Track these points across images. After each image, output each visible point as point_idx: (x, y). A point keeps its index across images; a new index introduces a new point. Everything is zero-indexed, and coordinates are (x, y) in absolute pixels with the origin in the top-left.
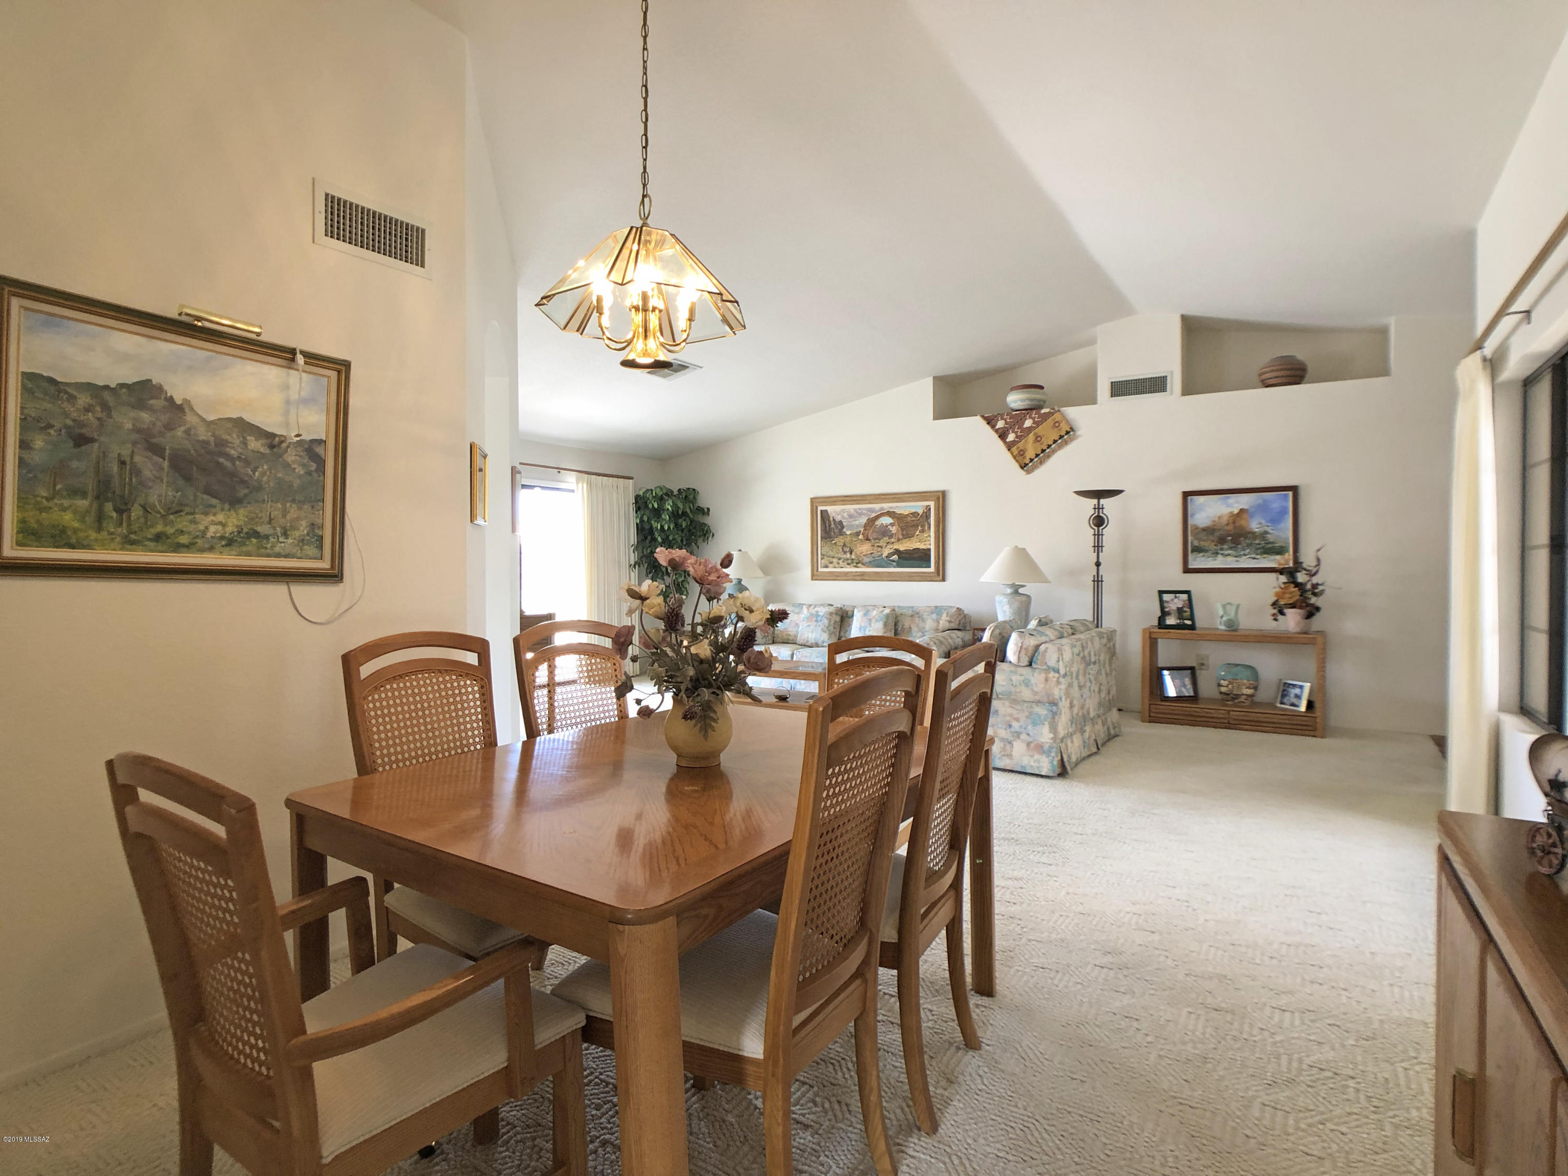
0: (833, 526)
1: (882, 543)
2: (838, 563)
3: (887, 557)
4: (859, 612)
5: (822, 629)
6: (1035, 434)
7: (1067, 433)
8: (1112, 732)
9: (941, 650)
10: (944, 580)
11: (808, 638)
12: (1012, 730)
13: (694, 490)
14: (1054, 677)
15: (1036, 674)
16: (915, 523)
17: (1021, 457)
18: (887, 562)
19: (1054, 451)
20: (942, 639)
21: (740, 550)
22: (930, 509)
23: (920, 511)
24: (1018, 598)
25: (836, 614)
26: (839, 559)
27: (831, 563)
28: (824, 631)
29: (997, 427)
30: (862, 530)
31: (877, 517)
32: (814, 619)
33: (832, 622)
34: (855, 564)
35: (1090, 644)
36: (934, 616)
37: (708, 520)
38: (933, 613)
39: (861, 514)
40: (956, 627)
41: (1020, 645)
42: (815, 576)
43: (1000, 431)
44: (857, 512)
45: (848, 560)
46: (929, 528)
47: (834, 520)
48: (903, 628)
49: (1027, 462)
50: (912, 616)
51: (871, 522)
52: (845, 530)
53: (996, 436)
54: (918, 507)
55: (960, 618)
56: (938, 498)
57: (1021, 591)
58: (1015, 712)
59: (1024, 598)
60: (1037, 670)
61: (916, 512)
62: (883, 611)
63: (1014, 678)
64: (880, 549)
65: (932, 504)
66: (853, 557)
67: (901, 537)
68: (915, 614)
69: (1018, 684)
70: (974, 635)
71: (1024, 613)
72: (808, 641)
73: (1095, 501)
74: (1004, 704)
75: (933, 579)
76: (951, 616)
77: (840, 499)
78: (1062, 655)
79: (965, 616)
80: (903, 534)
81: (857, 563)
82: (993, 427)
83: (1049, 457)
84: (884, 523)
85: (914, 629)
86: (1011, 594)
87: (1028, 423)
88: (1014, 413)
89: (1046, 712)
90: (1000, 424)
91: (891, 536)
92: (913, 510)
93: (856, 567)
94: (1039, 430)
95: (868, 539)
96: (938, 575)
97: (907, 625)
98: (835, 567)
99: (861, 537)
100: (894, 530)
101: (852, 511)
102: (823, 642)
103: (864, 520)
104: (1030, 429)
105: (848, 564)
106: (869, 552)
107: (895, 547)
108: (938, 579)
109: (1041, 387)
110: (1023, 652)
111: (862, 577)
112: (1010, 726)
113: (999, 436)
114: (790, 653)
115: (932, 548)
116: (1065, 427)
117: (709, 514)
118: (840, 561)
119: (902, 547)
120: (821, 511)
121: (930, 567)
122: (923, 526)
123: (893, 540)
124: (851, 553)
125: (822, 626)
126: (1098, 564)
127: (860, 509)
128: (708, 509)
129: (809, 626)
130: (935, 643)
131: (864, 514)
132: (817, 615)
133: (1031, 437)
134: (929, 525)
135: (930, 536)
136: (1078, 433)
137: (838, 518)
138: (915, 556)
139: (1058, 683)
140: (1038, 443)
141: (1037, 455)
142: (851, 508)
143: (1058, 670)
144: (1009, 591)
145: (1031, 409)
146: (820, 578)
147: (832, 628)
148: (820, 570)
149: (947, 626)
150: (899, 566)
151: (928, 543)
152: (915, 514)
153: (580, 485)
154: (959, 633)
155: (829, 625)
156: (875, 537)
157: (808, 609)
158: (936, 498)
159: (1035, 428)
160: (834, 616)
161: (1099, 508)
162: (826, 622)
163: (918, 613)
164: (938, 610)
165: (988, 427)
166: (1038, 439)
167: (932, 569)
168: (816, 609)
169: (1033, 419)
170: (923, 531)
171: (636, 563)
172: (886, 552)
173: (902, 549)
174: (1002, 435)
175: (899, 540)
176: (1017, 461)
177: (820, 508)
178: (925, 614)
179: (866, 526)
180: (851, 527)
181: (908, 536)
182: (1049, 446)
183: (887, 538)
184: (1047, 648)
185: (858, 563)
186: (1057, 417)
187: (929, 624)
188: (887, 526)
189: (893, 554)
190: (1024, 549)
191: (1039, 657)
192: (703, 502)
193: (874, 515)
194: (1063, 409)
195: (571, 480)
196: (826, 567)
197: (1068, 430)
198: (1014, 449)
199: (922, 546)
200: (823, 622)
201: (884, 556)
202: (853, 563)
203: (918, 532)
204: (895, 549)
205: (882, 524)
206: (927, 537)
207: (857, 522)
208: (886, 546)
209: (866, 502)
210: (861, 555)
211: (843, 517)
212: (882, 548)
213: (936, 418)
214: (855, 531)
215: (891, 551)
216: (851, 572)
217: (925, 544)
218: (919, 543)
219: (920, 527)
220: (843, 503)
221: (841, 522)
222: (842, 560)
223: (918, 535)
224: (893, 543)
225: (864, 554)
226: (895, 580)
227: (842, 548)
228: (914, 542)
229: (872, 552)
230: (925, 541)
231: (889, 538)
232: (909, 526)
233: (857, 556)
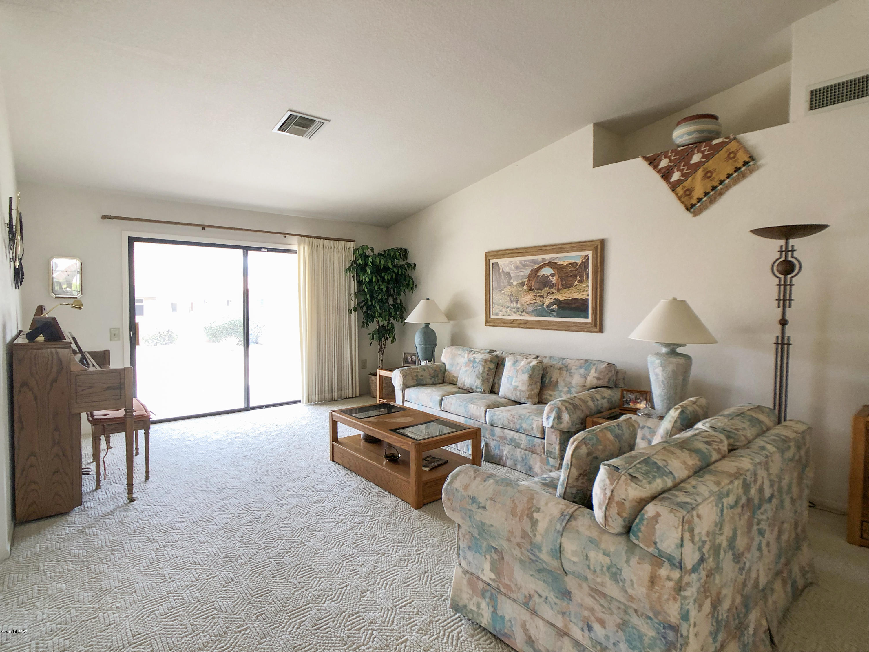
0: (502, 277)
1: (544, 293)
2: (506, 312)
3: (548, 307)
4: (509, 361)
5: (476, 375)
6: (705, 169)
7: (746, 163)
9: (575, 416)
10: (601, 331)
11: (465, 382)
12: (592, 635)
13: (406, 249)
14: (669, 579)
15: (634, 561)
16: (574, 273)
17: (687, 198)
18: (549, 312)
19: (727, 188)
20: (578, 402)
21: (428, 299)
22: (588, 259)
23: (579, 262)
24: (674, 360)
25: (491, 361)
26: (507, 308)
27: (501, 311)
28: (478, 378)
29: (660, 167)
30: (526, 280)
31: (540, 268)
32: (471, 365)
33: (486, 369)
34: (520, 313)
35: (762, 473)
36: (582, 371)
37: (414, 274)
38: (581, 367)
39: (525, 266)
40: (605, 384)
42: (489, 322)
43: (663, 171)
44: (522, 265)
45: (513, 308)
46: (587, 278)
47: (503, 271)
48: (550, 381)
49: (694, 201)
50: (560, 369)
51: (534, 272)
52: (512, 281)
53: (657, 177)
54: (577, 257)
55: (610, 374)
56: (596, 248)
57: (679, 350)
58: (597, 608)
59: (681, 361)
60: (637, 551)
61: (576, 262)
62: (529, 363)
63: (592, 554)
64: (541, 299)
65: (590, 253)
66: (519, 305)
67: (560, 287)
68: (564, 368)
69: (598, 569)
70: (622, 396)
71: (681, 378)
72: (464, 385)
73: (782, 242)
74: (580, 585)
75: (590, 330)
76: (601, 373)
77: (508, 252)
78: (691, 531)
79: (617, 372)
80: (562, 285)
81: (522, 312)
82: (655, 167)
83: (721, 194)
84: (546, 273)
85: (561, 383)
86: (667, 354)
87: (696, 158)
88: (679, 149)
89: (652, 633)
90: (664, 163)
91: (551, 287)
92: (572, 261)
93: (521, 315)
94: (711, 164)
95: (531, 289)
96: (595, 325)
97: (554, 379)
98: (503, 315)
99: (525, 287)
100: (554, 280)
101: (518, 262)
102: (477, 388)
103: (528, 271)
104: (698, 165)
105: (515, 312)
106: (531, 302)
107: (555, 297)
108: (595, 330)
109: (714, 117)
110: (614, 511)
111: (526, 325)
112: (590, 628)
113: (662, 177)
114: (439, 398)
115: (590, 298)
116: (742, 157)
117: (414, 269)
118: (508, 310)
119: (562, 296)
120: (493, 263)
121: (588, 318)
122: (581, 277)
123: (553, 290)
124: (517, 303)
125: (477, 373)
126: (783, 322)
127: (525, 261)
128: (415, 264)
129: (466, 371)
130: (566, 409)
131: (528, 266)
132: (474, 361)
133: (700, 173)
134: (588, 275)
135: (588, 286)
136: (761, 162)
137: (507, 270)
138: (573, 306)
139: (679, 588)
140: (708, 180)
141: (706, 194)
142: (517, 260)
143: (680, 562)
144: (664, 350)
145: (700, 142)
146: (492, 324)
147: (485, 375)
148: (492, 317)
149: (595, 382)
150: (559, 315)
151: (585, 293)
152: (574, 264)
153: (302, 247)
154: (607, 393)
155: (483, 372)
156: (538, 287)
157: (468, 354)
158: (593, 247)
159: (704, 163)
160: (488, 363)
161: (786, 250)
162: (480, 369)
163: (566, 367)
164: (587, 364)
165: (650, 169)
166: (708, 175)
167: (589, 320)
168: (474, 355)
169: (703, 152)
170: (581, 281)
172: (547, 301)
173: (561, 299)
174: (666, 175)
175: (559, 290)
176: (683, 202)
177: (492, 261)
178: (574, 367)
179: (529, 277)
180: (516, 277)
181: (567, 286)
182: (721, 182)
183: (548, 288)
184: (658, 515)
186: (733, 146)
187: (576, 380)
188: (548, 277)
189: (553, 304)
190: (685, 301)
191: (643, 528)
192: (411, 259)
193: (536, 266)
194: (741, 136)
195: (294, 243)
196: (497, 314)
197: (747, 159)
198: (680, 190)
199: (579, 296)
200: (477, 368)
201: (545, 305)
202: (518, 311)
203: (576, 282)
204: (555, 299)
205: (544, 275)
206: (585, 287)
207: (522, 273)
208: (547, 296)
209: (530, 253)
210: (526, 304)
211: (510, 269)
212: (543, 298)
213: (596, 164)
214: (521, 281)
215: (552, 301)
216: (517, 320)
217: (583, 295)
218: (577, 294)
219: (578, 277)
220: (510, 255)
221: (509, 273)
222: (509, 308)
223: (576, 285)
224: (553, 293)
225: (528, 303)
226: (555, 330)
227: (510, 298)
228: (572, 292)
229: (535, 301)
230: (583, 292)
231: (550, 289)
232: (568, 277)
233: (522, 305)
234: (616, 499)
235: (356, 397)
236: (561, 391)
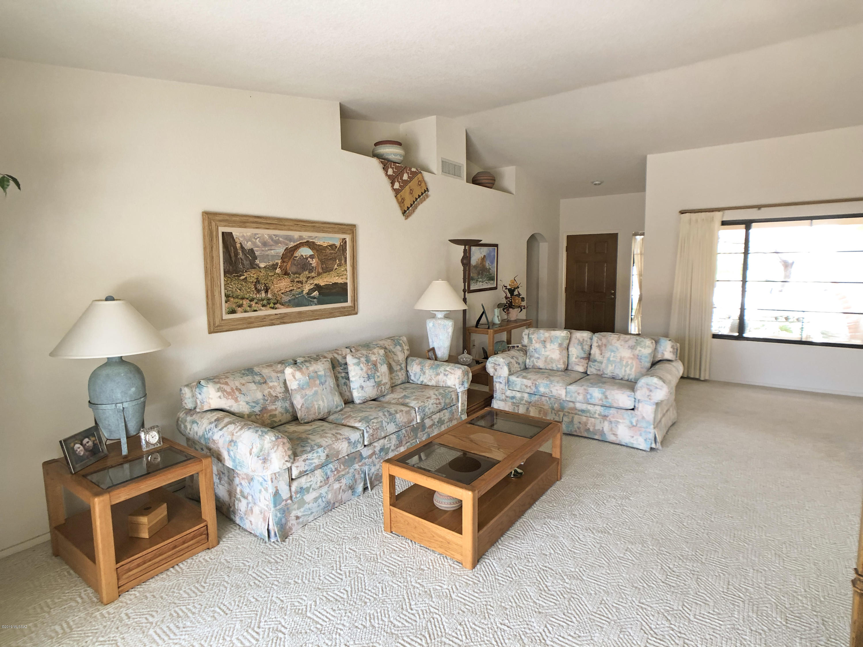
0: (241, 255)
1: (303, 278)
2: (250, 306)
3: (308, 294)
6: (409, 187)
7: (425, 191)
10: (357, 312)
16: (332, 255)
17: (403, 204)
19: (419, 204)
22: (346, 242)
23: (338, 244)
26: (252, 300)
27: (240, 306)
29: (389, 174)
30: (279, 262)
31: (297, 247)
32: (318, 382)
34: (272, 305)
39: (277, 242)
43: (391, 178)
44: (272, 240)
45: (262, 300)
46: (346, 261)
47: (242, 247)
49: (406, 209)
51: (290, 252)
52: (257, 262)
53: (388, 181)
54: (334, 239)
56: (352, 232)
61: (334, 245)
64: (300, 285)
65: (347, 237)
66: (270, 296)
67: (320, 271)
75: (350, 313)
77: (251, 219)
80: (322, 268)
81: (274, 304)
82: (387, 173)
83: (417, 208)
84: (304, 254)
87: (406, 177)
90: (391, 172)
91: (311, 271)
92: (331, 243)
93: (273, 308)
94: (411, 185)
95: (286, 274)
98: (246, 312)
99: (278, 271)
100: (314, 262)
101: (268, 237)
103: (281, 250)
104: (406, 182)
105: (263, 306)
106: (288, 290)
107: (316, 282)
111: (283, 320)
113: (390, 182)
115: (348, 282)
116: (424, 187)
118: (253, 303)
119: (322, 282)
120: (223, 233)
122: (340, 260)
123: (313, 274)
124: (266, 292)
131: (280, 242)
133: (407, 189)
134: (346, 258)
135: (346, 270)
136: (429, 193)
137: (248, 245)
138: (334, 291)
140: (411, 195)
141: (411, 205)
142: (265, 233)
146: (225, 328)
148: (223, 317)
150: (320, 303)
151: (344, 277)
152: (333, 246)
156: (295, 271)
158: (349, 231)
159: (409, 182)
165: (383, 172)
166: (411, 191)
167: (349, 304)
169: (408, 174)
170: (340, 265)
172: (307, 288)
173: (322, 284)
175: (319, 274)
176: (401, 207)
177: (220, 229)
179: (283, 258)
180: (264, 258)
181: (327, 270)
182: (416, 199)
183: (307, 273)
185: (276, 303)
186: (419, 177)
188: (307, 259)
189: (311, 291)
193: (292, 244)
196: (233, 312)
197: (426, 189)
198: (399, 197)
199: (340, 281)
200: (327, 383)
201: (304, 292)
202: (269, 304)
203: (336, 265)
204: (316, 285)
205: (302, 256)
206: (343, 271)
207: (272, 251)
208: (307, 281)
209: (285, 227)
210: (280, 293)
211: (254, 244)
212: (302, 284)
214: (271, 263)
215: (312, 287)
216: (269, 315)
217: (342, 279)
218: (337, 278)
219: (337, 261)
220: (255, 225)
221: (252, 251)
222: (255, 301)
223: (336, 269)
224: (313, 278)
225: (282, 291)
226: (318, 319)
227: (255, 285)
228: (333, 277)
229: (292, 288)
230: (342, 276)
231: (309, 273)
232: (327, 260)
233: (274, 295)
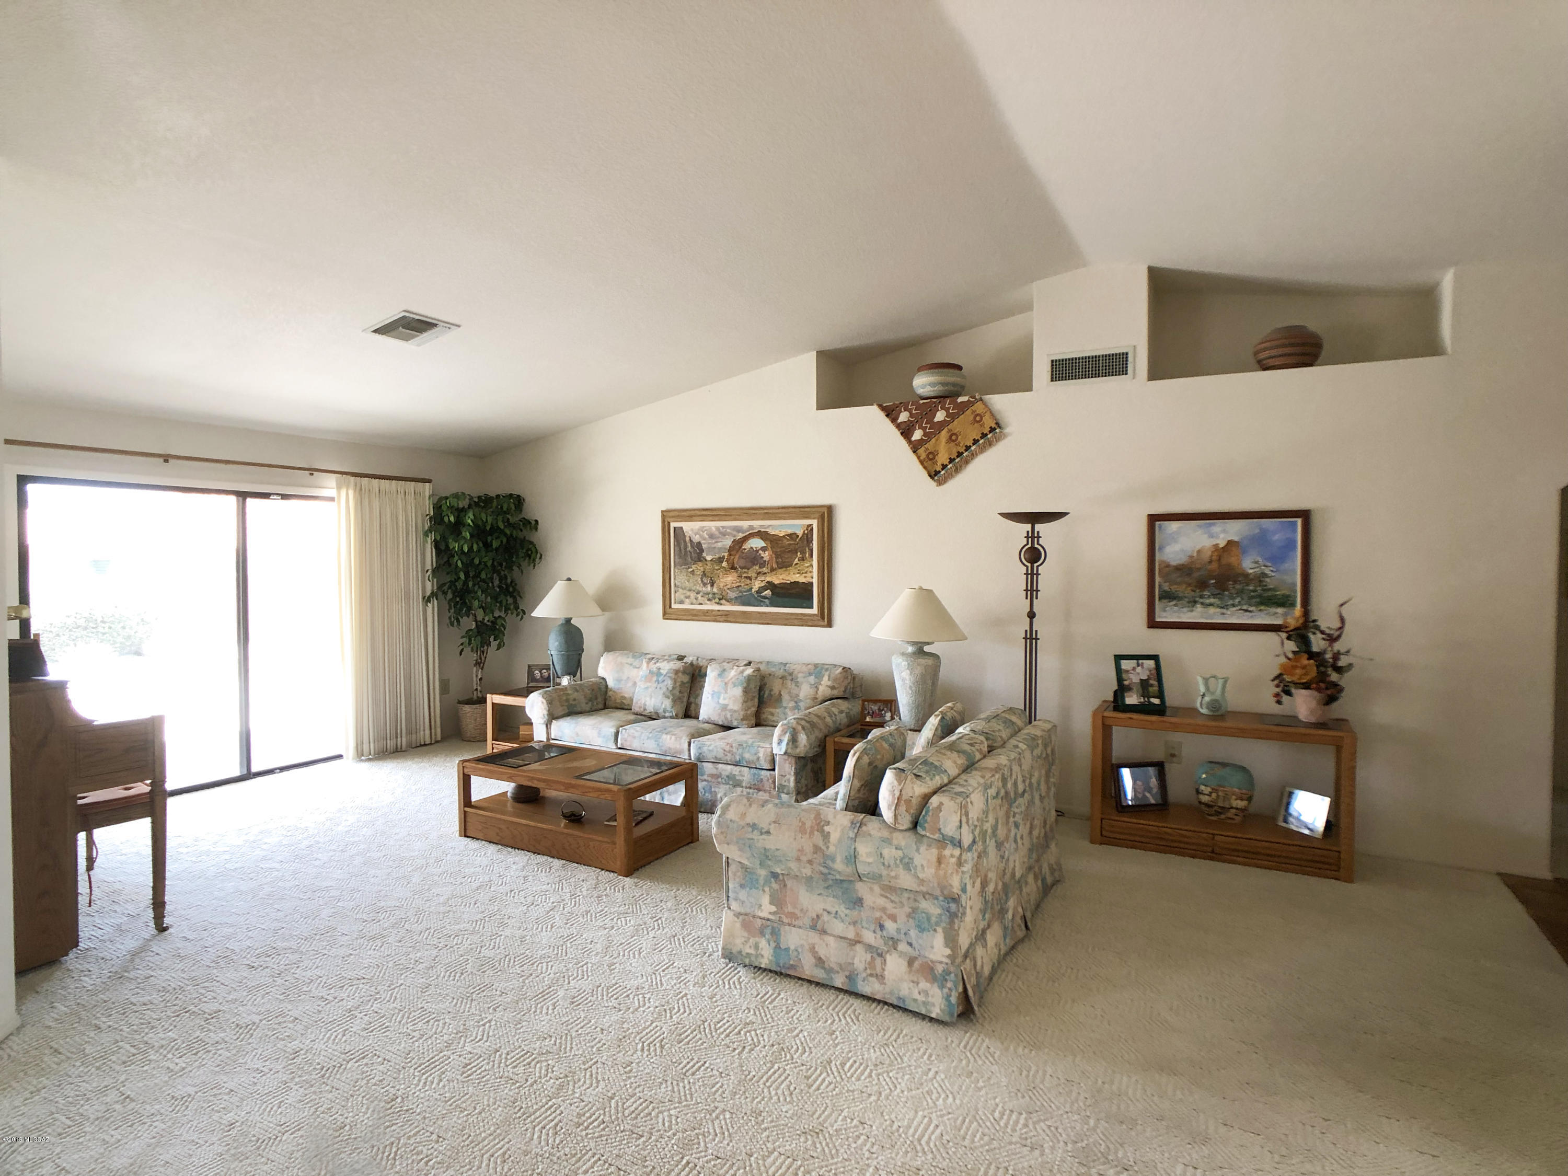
0: (689, 548)
1: (752, 573)
2: (696, 599)
3: (757, 592)
4: (712, 671)
5: (664, 694)
6: (950, 430)
7: (992, 430)
8: (1049, 880)
9: (813, 737)
10: (830, 625)
11: (645, 705)
12: (885, 933)
13: (519, 496)
14: (952, 856)
15: (923, 848)
16: (792, 547)
17: (930, 462)
18: (757, 599)
19: (973, 456)
20: (815, 720)
21: (569, 579)
22: (812, 529)
23: (800, 533)
24: (924, 661)
25: (684, 672)
26: (698, 593)
27: (688, 597)
28: (668, 697)
29: (899, 421)
30: (726, 554)
31: (745, 539)
32: (655, 679)
33: (678, 684)
34: (717, 600)
36: (812, 679)
37: (535, 537)
38: (810, 674)
39: (724, 534)
40: (841, 695)
41: (897, 794)
42: (668, 613)
43: (903, 426)
44: (720, 533)
45: (708, 594)
46: (811, 555)
47: (691, 540)
48: (770, 695)
49: (938, 468)
50: (783, 678)
51: (738, 544)
52: (704, 554)
53: (897, 433)
54: (797, 526)
55: (846, 682)
56: (822, 516)
57: (927, 649)
58: (889, 906)
59: (930, 661)
60: (925, 840)
61: (795, 534)
62: (742, 672)
63: (886, 852)
64: (748, 581)
65: (814, 523)
66: (715, 590)
67: (775, 566)
68: (788, 676)
69: (892, 863)
70: (863, 708)
71: (929, 682)
72: (645, 709)
73: (1028, 527)
74: (871, 889)
75: (816, 623)
76: (835, 680)
77: (698, 513)
78: (967, 815)
79: (854, 678)
80: (777, 562)
81: (720, 599)
82: (894, 420)
83: (967, 462)
84: (754, 546)
85: (785, 697)
86: (914, 653)
87: (940, 416)
88: (921, 402)
89: (939, 911)
90: (904, 417)
91: (762, 565)
92: (790, 531)
93: (718, 603)
94: (956, 426)
95: (733, 568)
96: (823, 618)
97: (776, 691)
98: (692, 604)
99: (724, 564)
100: (766, 556)
101: (714, 529)
102: (665, 711)
103: (728, 542)
104: (942, 424)
105: (709, 600)
106: (735, 585)
107: (768, 579)
108: (822, 623)
109: (959, 368)
110: (903, 808)
111: (726, 617)
112: (882, 927)
113: (902, 434)
114: (613, 730)
115: (815, 581)
116: (988, 422)
117: (536, 529)
118: (699, 596)
119: (777, 579)
120: (675, 528)
121: (812, 607)
122: (803, 553)
123: (765, 570)
124: (712, 586)
125: (664, 689)
126: (1031, 615)
127: (723, 527)
128: (537, 521)
129: (647, 688)
130: (803, 728)
131: (729, 534)
132: (658, 673)
133: (944, 434)
134: (811, 551)
135: (812, 566)
136: (1006, 431)
137: (696, 539)
138: (793, 591)
139: (960, 863)
140: (953, 444)
141: (951, 460)
142: (713, 525)
143: (960, 842)
144: (910, 649)
145: (945, 397)
146: (673, 617)
147: (677, 692)
148: (673, 606)
149: (829, 693)
150: (773, 604)
151: (809, 575)
152: (792, 536)
153: (343, 492)
154: (844, 705)
155: (674, 688)
156: (742, 565)
157: (648, 663)
158: (817, 515)
159: (949, 423)
160: (680, 674)
161: (1033, 536)
162: (669, 683)
163: (791, 674)
164: (818, 670)
165: (887, 421)
166: (953, 438)
167: (815, 610)
168: (658, 665)
169: (947, 410)
170: (803, 559)
171: (433, 594)
172: (757, 585)
173: (776, 582)
174: (906, 432)
175: (772, 570)
176: (925, 468)
177: (673, 525)
178: (800, 675)
179: (731, 550)
180: (711, 550)
181: (784, 565)
182: (968, 448)
183: (757, 567)
184: (941, 804)
185: (722, 598)
186: (979, 408)
187: (805, 691)
188: (757, 551)
189: (764, 588)
190: (931, 591)
191: (928, 819)
192: (530, 513)
193: (741, 535)
194: (986, 398)
195: (329, 486)
196: (682, 602)
197: (993, 426)
198: (921, 451)
199: (801, 579)
200: (665, 683)
201: (753, 590)
202: (715, 599)
203: (797, 560)
204: (768, 582)
205: (752, 548)
206: (808, 567)
207: (719, 544)
208: (757, 578)
209: (730, 518)
210: (725, 588)
211: (701, 536)
212: (751, 580)
213: (820, 406)
214: (717, 556)
215: (763, 585)
216: (712, 611)
217: (805, 577)
218: (798, 575)
219: (799, 554)
220: (701, 518)
221: (699, 543)
222: (701, 594)
223: (797, 564)
224: (765, 573)
225: (729, 587)
226: (768, 624)
227: (702, 579)
228: (792, 573)
229: (738, 584)
230: (806, 573)
231: (760, 567)
232: (784, 552)
233: (719, 589)
234: (904, 798)
235: (437, 742)
236: (785, 708)
